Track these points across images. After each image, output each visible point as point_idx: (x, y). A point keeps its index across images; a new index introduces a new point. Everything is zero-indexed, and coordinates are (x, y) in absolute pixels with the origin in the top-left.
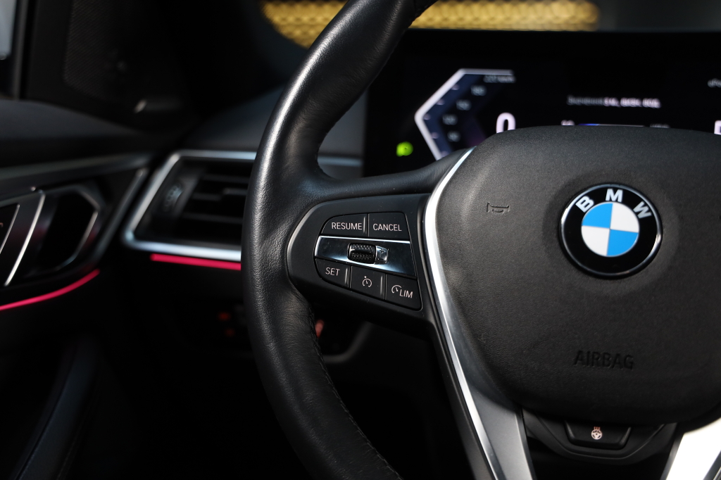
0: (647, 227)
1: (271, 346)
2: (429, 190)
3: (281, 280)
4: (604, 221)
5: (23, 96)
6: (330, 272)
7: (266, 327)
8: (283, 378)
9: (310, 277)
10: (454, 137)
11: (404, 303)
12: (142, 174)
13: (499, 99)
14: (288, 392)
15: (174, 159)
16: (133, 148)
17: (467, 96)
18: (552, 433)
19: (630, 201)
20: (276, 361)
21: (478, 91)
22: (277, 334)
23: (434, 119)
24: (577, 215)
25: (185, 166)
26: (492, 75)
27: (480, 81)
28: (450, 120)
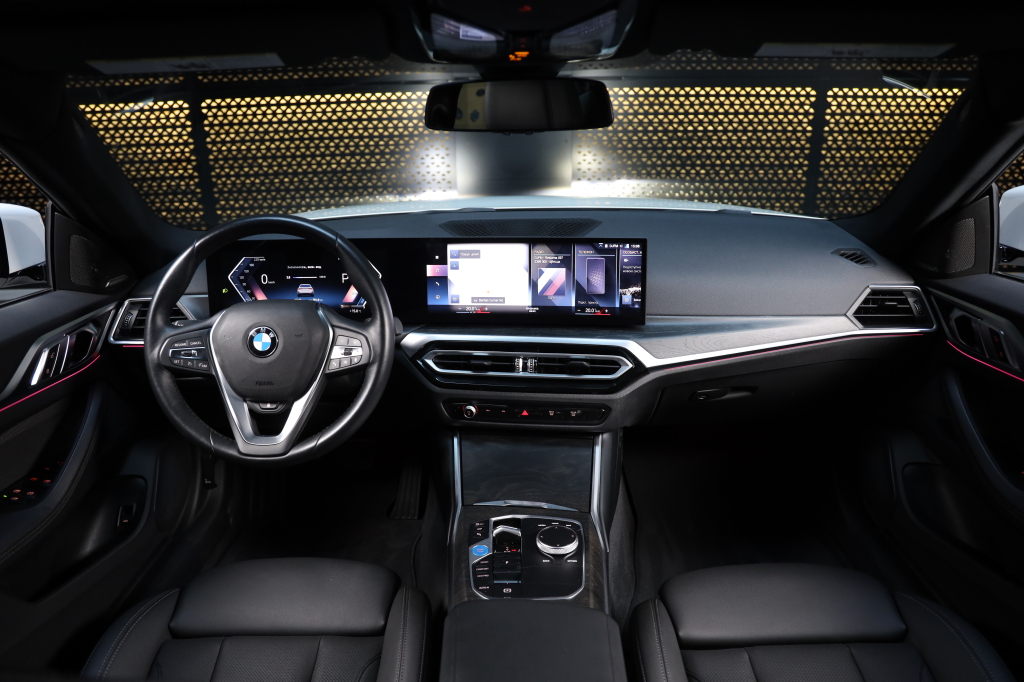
0: (273, 339)
1: (158, 389)
2: (211, 327)
3: (160, 367)
4: (260, 340)
5: (55, 289)
6: (176, 362)
7: (156, 384)
8: (164, 400)
9: (168, 364)
10: (244, 284)
11: (204, 369)
12: (113, 312)
13: (259, 269)
14: (166, 404)
15: (126, 303)
16: (107, 303)
17: (248, 267)
18: (257, 407)
19: (268, 332)
20: (161, 394)
21: (252, 265)
22: (160, 385)
23: (236, 277)
24: (252, 338)
25: (132, 305)
26: (257, 259)
27: (252, 261)
28: (242, 278)
